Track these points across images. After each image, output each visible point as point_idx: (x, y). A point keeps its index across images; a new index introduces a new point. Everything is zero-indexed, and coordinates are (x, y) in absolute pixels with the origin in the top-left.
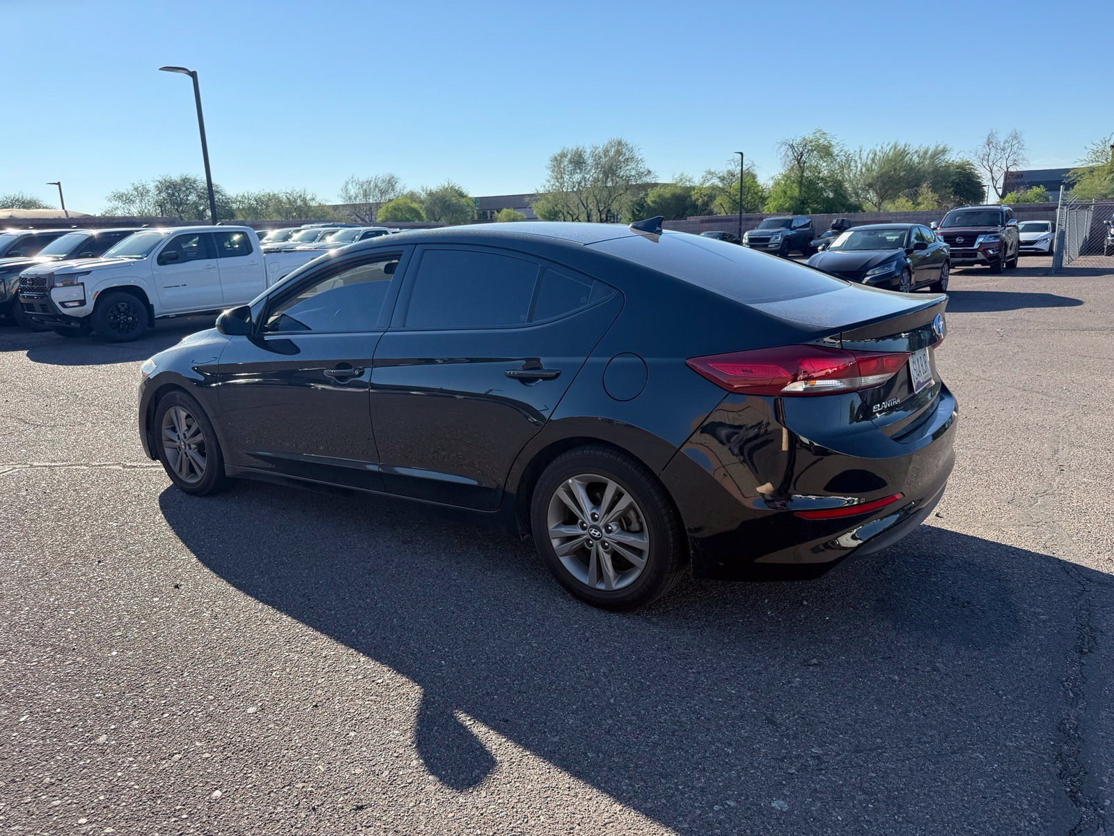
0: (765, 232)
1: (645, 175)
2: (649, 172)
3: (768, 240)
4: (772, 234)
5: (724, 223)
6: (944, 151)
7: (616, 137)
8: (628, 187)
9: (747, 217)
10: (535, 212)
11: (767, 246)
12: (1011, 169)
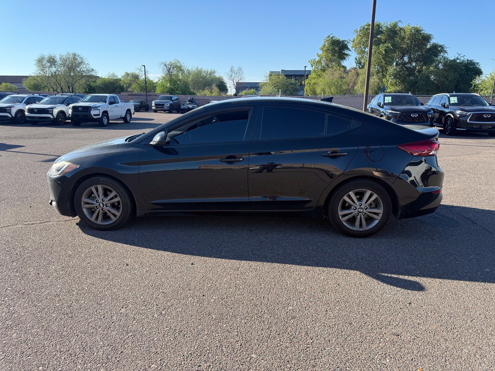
0: (162, 102)
1: (91, 71)
2: (93, 70)
3: (164, 105)
4: (165, 102)
5: (139, 96)
6: (214, 72)
7: (71, 52)
8: (83, 77)
9: (149, 94)
10: (24, 85)
11: (163, 107)
12: (240, 81)
